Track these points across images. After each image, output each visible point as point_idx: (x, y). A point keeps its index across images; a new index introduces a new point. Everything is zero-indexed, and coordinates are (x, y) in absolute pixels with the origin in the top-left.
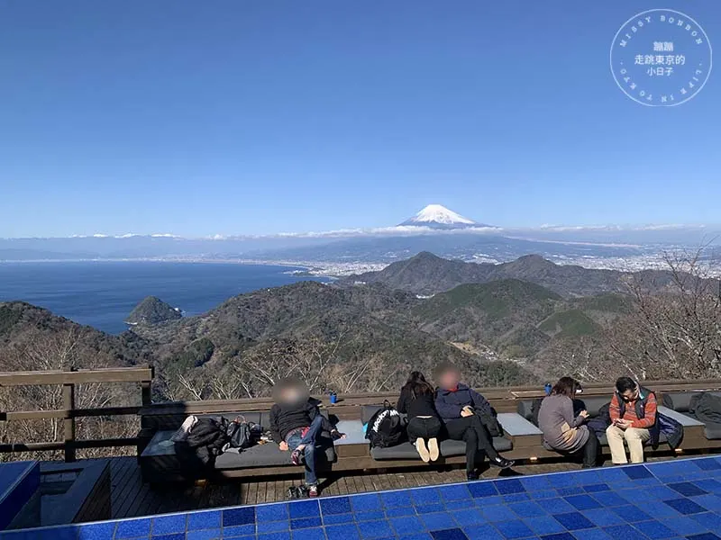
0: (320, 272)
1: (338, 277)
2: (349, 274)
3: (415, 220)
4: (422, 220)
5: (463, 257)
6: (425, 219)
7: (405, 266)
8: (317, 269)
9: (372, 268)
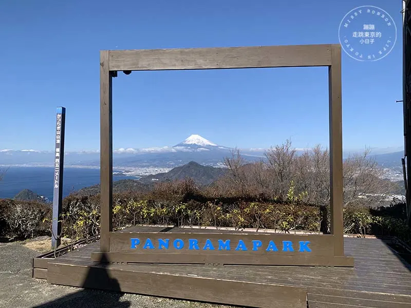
0: (130, 173)
1: (141, 176)
2: (147, 174)
3: (184, 143)
4: (189, 143)
5: (211, 164)
6: (190, 143)
7: (181, 170)
8: (128, 172)
9: (161, 170)
